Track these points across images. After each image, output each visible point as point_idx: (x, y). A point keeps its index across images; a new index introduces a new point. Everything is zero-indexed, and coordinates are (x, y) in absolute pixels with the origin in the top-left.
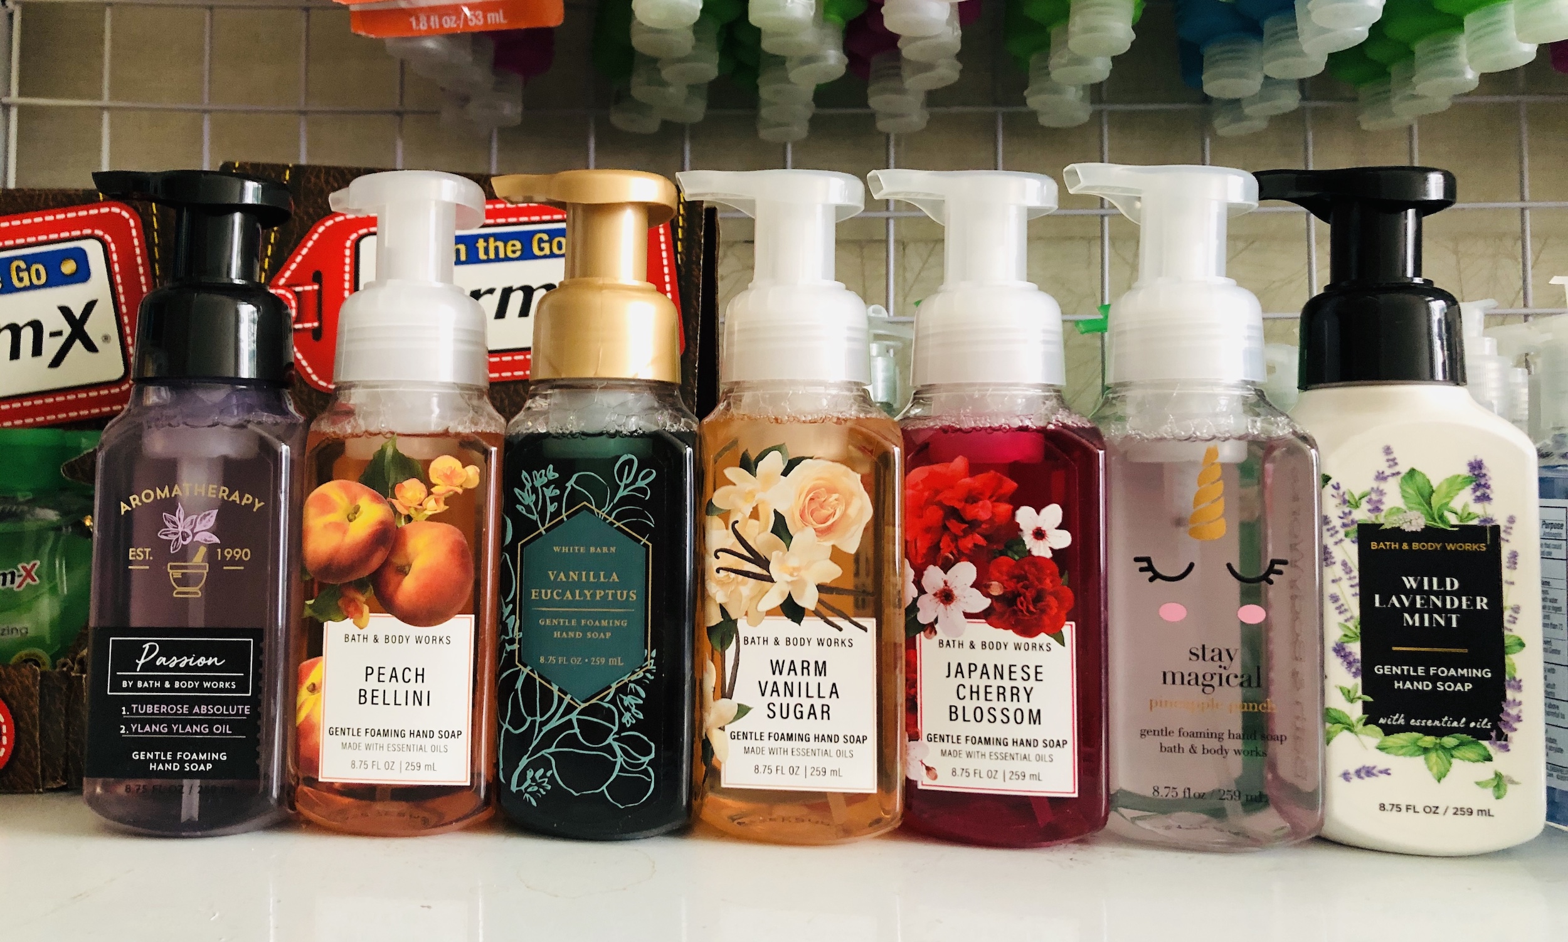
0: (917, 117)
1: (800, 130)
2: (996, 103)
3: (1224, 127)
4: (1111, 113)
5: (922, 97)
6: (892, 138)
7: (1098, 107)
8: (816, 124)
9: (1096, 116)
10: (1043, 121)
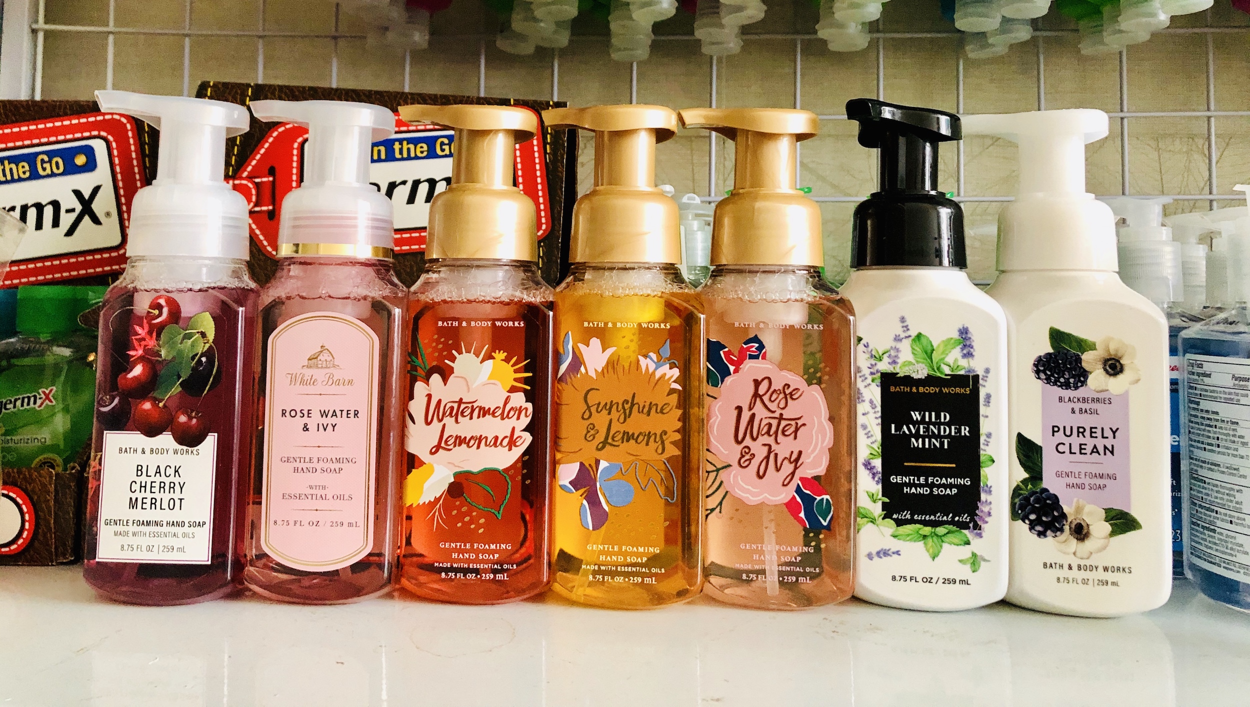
0: (734, 44)
1: (643, 52)
2: (797, 32)
3: (972, 52)
4: (885, 40)
5: (736, 30)
6: (715, 58)
7: (875, 35)
8: (655, 47)
9: (873, 45)
10: (832, 47)
